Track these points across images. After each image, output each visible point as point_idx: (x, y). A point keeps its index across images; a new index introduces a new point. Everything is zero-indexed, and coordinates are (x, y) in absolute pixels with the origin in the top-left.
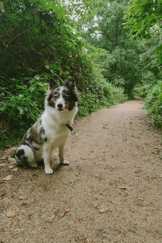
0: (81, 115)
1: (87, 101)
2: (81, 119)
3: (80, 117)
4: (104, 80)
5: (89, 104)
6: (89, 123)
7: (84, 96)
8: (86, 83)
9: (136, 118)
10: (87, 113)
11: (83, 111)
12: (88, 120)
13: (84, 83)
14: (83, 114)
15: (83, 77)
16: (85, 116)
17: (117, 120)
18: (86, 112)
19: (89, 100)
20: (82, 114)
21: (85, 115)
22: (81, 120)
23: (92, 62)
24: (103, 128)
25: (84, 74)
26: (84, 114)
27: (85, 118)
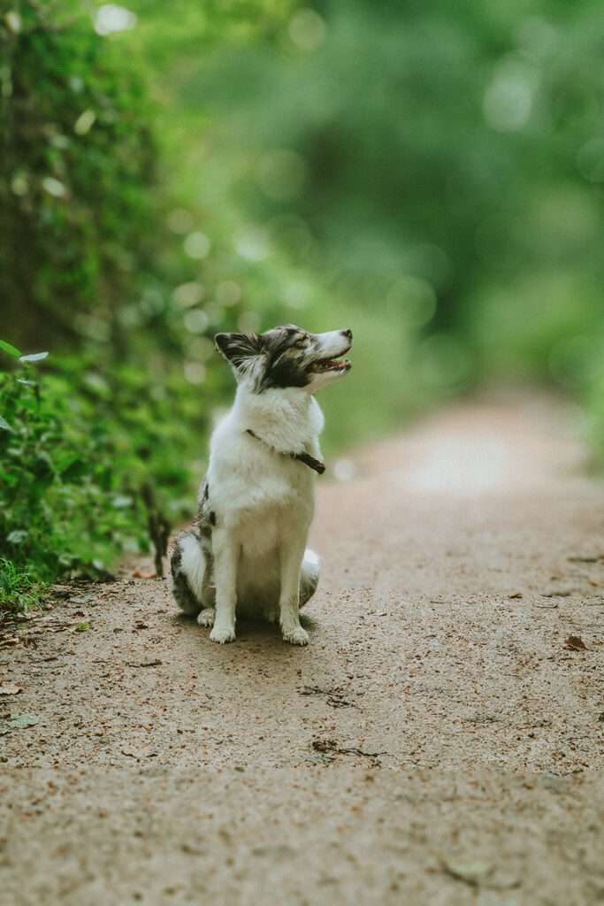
0: (74, 574)
1: (130, 426)
2: (61, 628)
3: (58, 595)
4: (252, 247)
5: (144, 454)
6: (150, 678)
7: (96, 383)
8: (108, 266)
9: (583, 570)
10: (131, 545)
11: (91, 527)
12: (143, 638)
13: (91, 267)
14: (90, 566)
15: (82, 216)
16: (109, 579)
17: (425, 612)
18: (117, 536)
19: (142, 414)
20: (76, 564)
21: (112, 571)
22: (60, 637)
23: (156, 93)
24: (317, 746)
25: (85, 191)
26: (98, 564)
27: (116, 615)
